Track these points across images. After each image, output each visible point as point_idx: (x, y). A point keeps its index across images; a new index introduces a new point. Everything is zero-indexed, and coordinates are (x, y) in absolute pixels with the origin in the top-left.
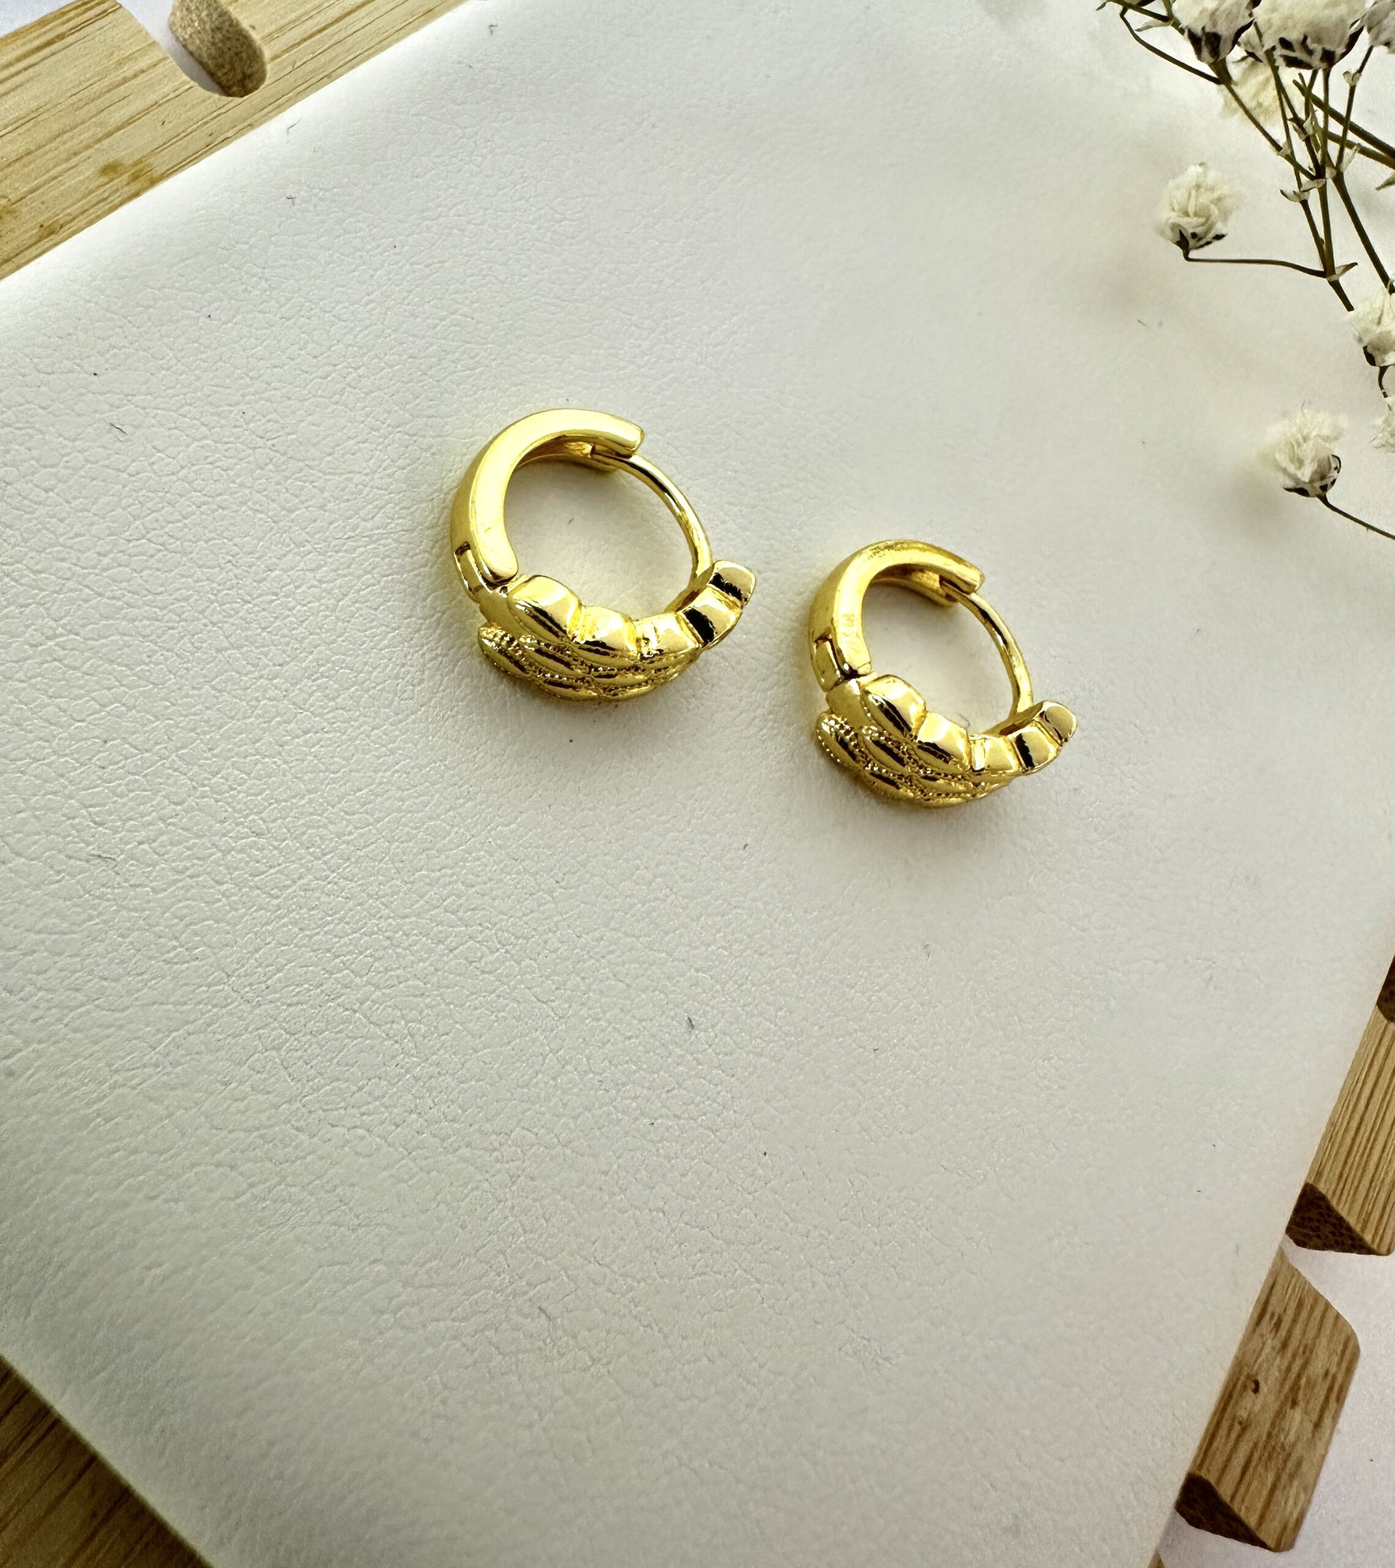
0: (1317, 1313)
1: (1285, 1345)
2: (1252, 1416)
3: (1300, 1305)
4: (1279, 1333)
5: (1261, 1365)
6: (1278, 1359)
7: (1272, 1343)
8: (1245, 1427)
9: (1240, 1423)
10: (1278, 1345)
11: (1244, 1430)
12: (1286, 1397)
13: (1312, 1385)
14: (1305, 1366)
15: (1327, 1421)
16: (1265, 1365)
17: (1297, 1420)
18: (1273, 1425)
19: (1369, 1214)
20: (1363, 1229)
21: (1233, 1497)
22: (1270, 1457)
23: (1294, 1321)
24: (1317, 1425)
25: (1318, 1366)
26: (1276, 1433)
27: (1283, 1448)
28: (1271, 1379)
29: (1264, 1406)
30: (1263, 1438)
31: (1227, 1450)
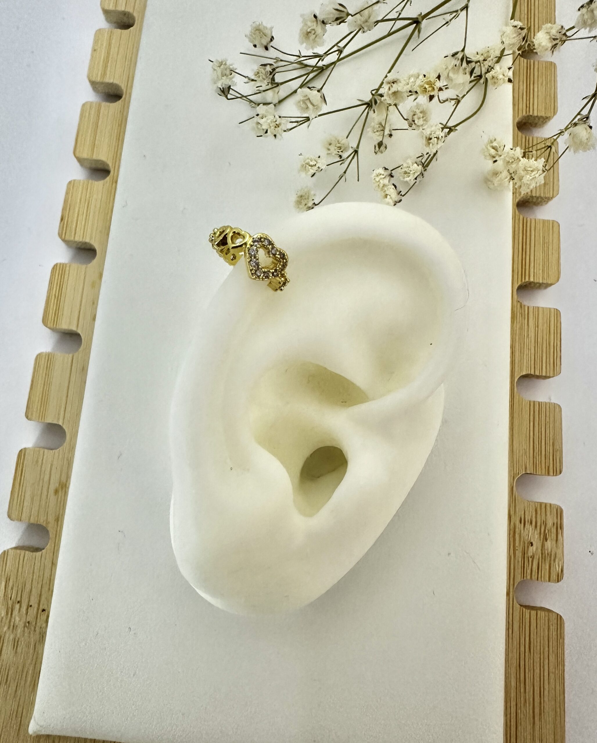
0: (543, 510)
1: (536, 527)
2: (534, 553)
3: (536, 511)
5: (530, 538)
7: (531, 528)
8: (533, 557)
9: (531, 557)
10: (533, 528)
13: (550, 531)
14: (546, 527)
15: (559, 538)
16: (532, 536)
19: (549, 467)
20: (549, 473)
22: (545, 560)
23: (536, 517)
24: (557, 540)
25: (550, 523)
26: (543, 552)
27: (548, 554)
28: (536, 539)
29: (537, 548)
30: (540, 556)
31: (530, 568)
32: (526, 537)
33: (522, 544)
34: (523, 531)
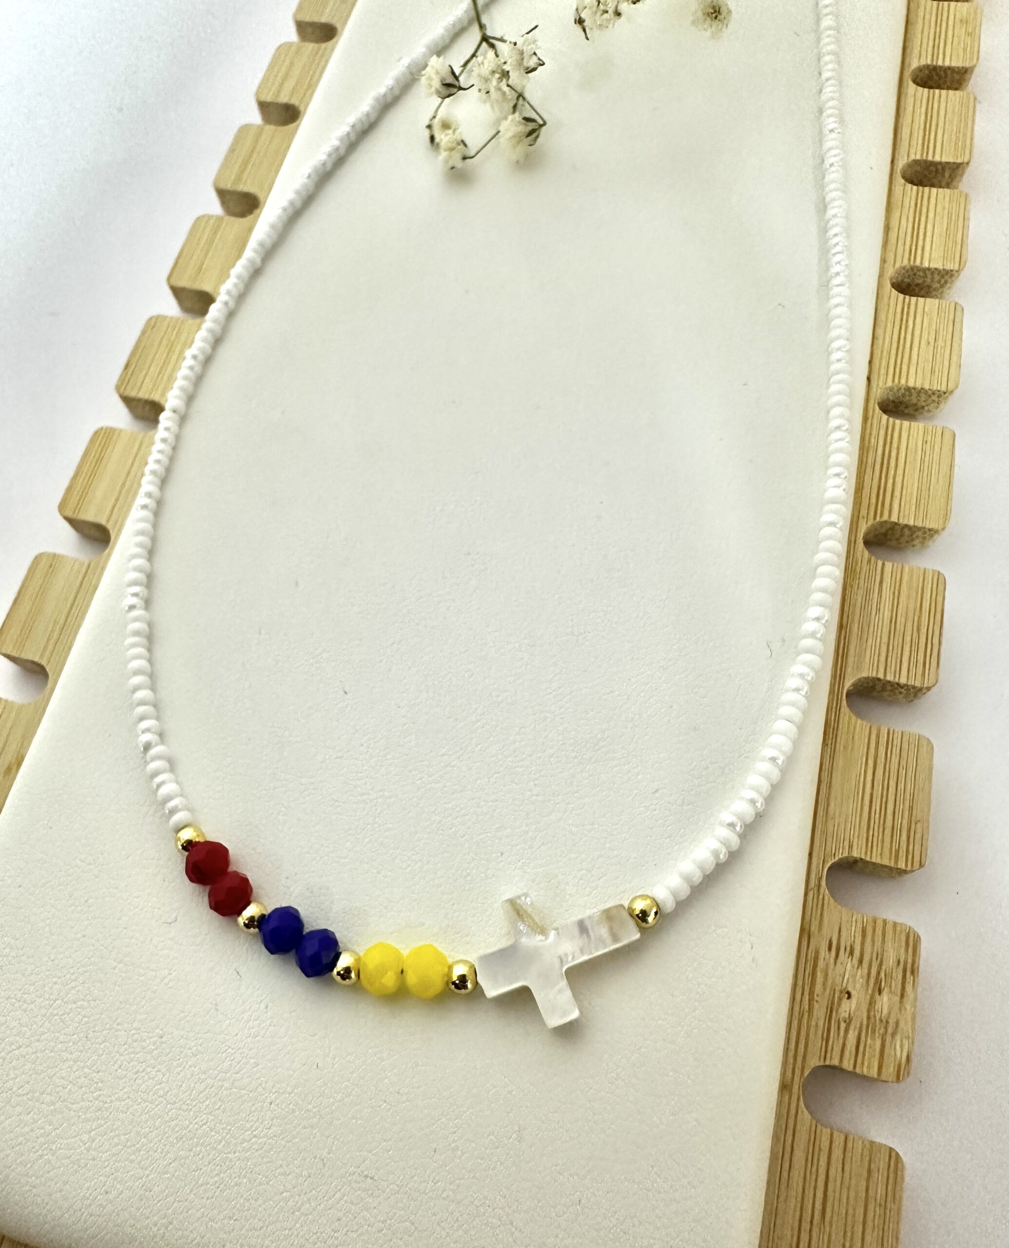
0: (879, 931)
1: (861, 962)
2: (852, 1012)
3: (864, 932)
4: (855, 955)
5: (847, 984)
6: (860, 971)
7: (851, 964)
8: (849, 1022)
9: (845, 1022)
10: (855, 961)
11: (848, 1024)
12: (873, 991)
13: (889, 975)
14: (881, 965)
15: (909, 990)
16: (851, 980)
17: (885, 1002)
18: (869, 1011)
19: (897, 852)
20: (896, 862)
21: (855, 1067)
22: (874, 1031)
23: (863, 945)
24: (902, 996)
25: (890, 961)
26: (872, 1013)
27: (881, 1020)
28: (858, 986)
29: (858, 1004)
30: (865, 1022)
31: (841, 1041)
32: (838, 980)
33: (828, 991)
34: (832, 966)
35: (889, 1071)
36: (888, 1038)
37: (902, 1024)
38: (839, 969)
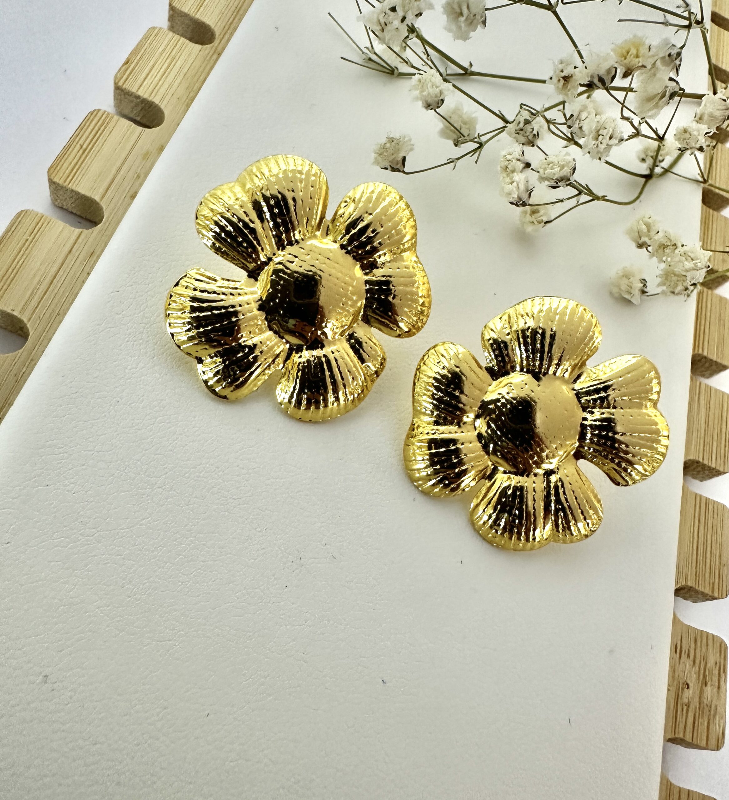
0: (704, 641)
2: (690, 699)
3: (696, 641)
4: (691, 657)
6: (694, 668)
7: (689, 663)
8: (688, 705)
9: (686, 705)
10: (692, 663)
11: (689, 707)
12: (702, 684)
13: (711, 672)
14: (706, 664)
15: (722, 683)
16: (688, 676)
17: (709, 690)
18: (700, 698)
21: (693, 738)
22: (703, 712)
23: (695, 649)
24: (719, 688)
25: (711, 662)
26: (702, 700)
27: (707, 705)
28: (694, 681)
29: (694, 693)
30: (698, 706)
31: (684, 722)
32: (681, 675)
33: (675, 683)
34: (677, 665)
35: (713, 742)
36: (712, 717)
37: (719, 708)
38: (681, 666)
